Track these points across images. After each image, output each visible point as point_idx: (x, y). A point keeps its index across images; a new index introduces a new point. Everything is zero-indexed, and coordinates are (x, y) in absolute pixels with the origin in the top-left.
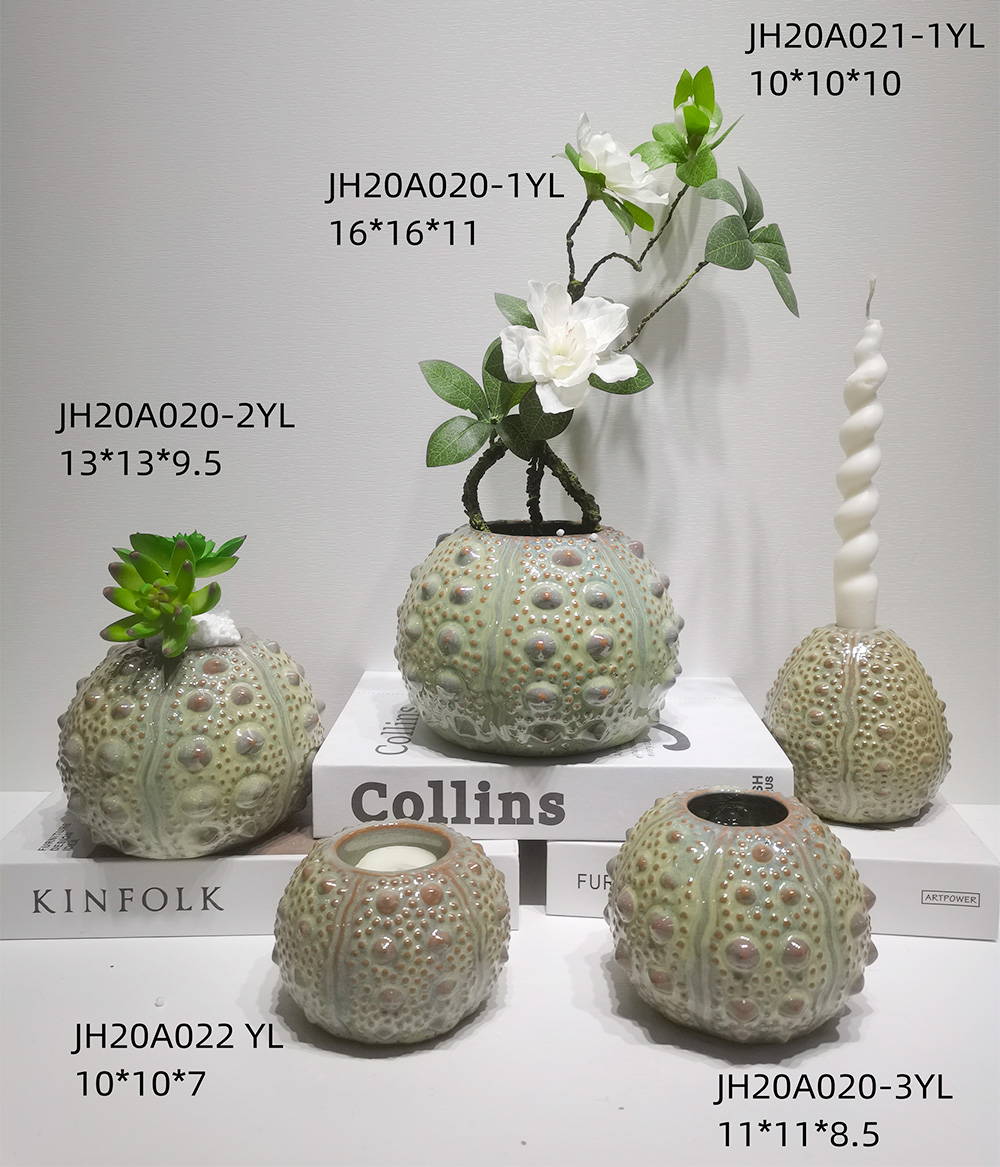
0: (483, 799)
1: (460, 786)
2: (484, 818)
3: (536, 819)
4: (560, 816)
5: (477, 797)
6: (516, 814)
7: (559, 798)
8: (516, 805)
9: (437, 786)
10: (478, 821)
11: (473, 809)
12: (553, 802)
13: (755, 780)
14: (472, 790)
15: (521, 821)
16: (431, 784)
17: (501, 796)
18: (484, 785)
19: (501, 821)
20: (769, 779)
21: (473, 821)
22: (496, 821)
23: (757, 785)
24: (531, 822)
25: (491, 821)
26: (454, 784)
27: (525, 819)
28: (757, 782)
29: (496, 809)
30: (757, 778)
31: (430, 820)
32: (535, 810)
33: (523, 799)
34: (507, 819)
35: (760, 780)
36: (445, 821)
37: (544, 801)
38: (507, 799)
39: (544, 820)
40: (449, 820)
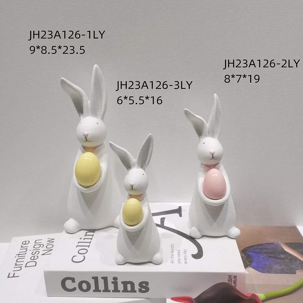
0: (115, 283)
1: (105, 279)
2: (116, 290)
3: (138, 291)
4: (147, 290)
6: (129, 288)
7: (147, 283)
9: (96, 279)
10: (113, 291)
11: (111, 287)
12: (144, 285)
13: (229, 277)
14: (110, 280)
15: (131, 292)
16: (93, 278)
17: (122, 283)
18: (115, 278)
19: (123, 291)
20: (235, 277)
21: (111, 291)
22: (121, 291)
23: (230, 279)
24: (136, 292)
25: (119, 291)
26: (103, 278)
27: (133, 290)
28: (230, 278)
29: (121, 287)
30: (230, 276)
31: (94, 291)
32: (137, 288)
33: (132, 284)
34: (125, 290)
35: (231, 277)
37: (141, 284)
38: (125, 283)
39: (140, 291)
40: (102, 291)
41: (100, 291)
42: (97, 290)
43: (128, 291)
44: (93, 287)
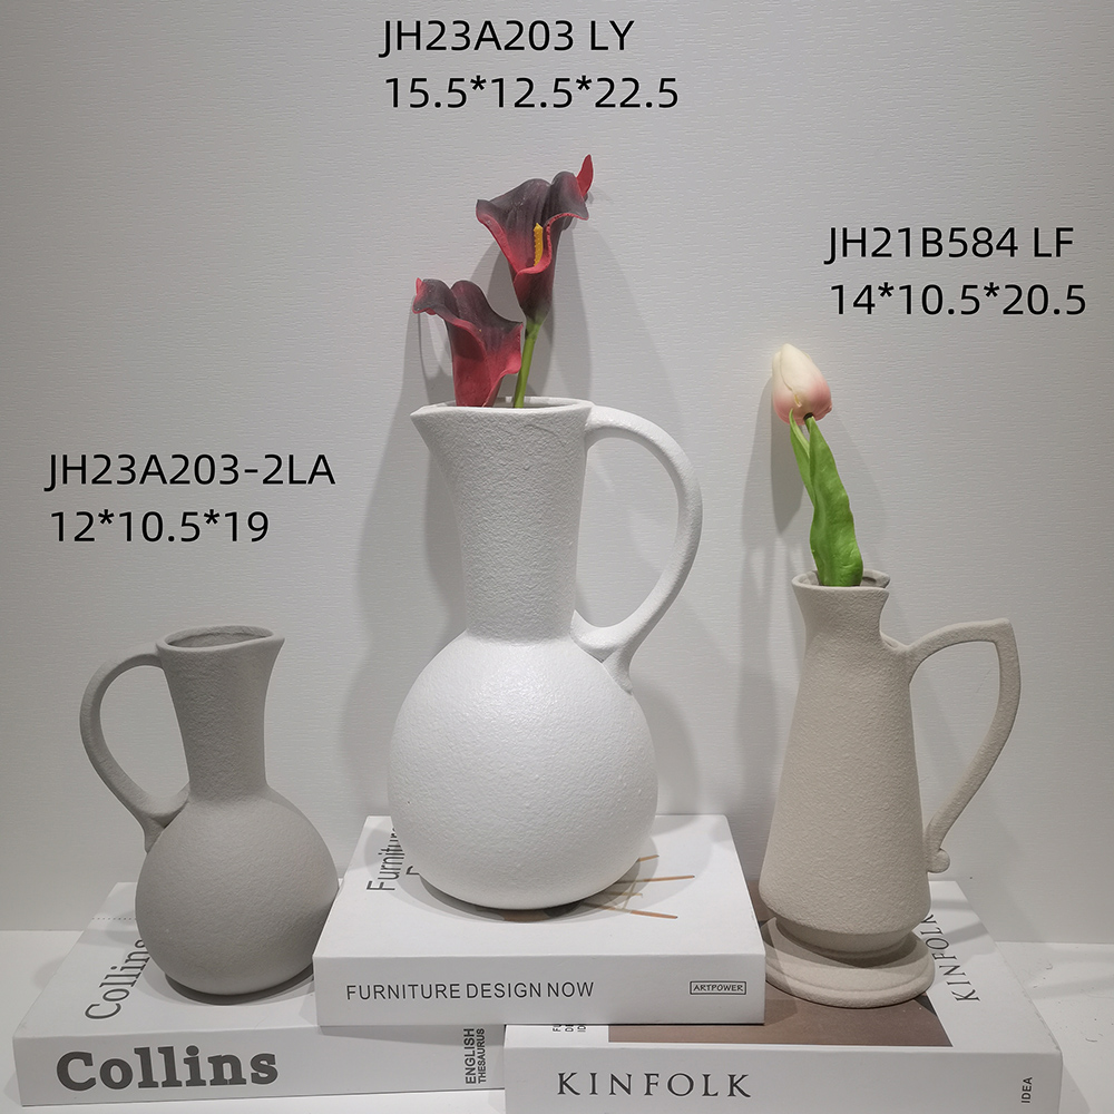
0: (193, 1062)
1: (168, 1052)
2: (195, 1080)
3: (249, 1079)
4: (273, 1075)
5: (186, 1061)
6: (228, 1074)
7: (271, 1059)
8: (227, 1068)
9: (144, 1053)
10: (189, 1083)
11: (183, 1073)
12: (265, 1063)
13: (466, 1033)
14: (180, 1055)
15: (232, 1082)
16: (137, 1051)
17: (211, 1060)
18: (192, 1050)
19: (212, 1083)
20: (481, 1031)
21: (184, 1084)
22: (208, 1083)
23: (468, 1038)
24: (244, 1082)
25: (203, 1083)
26: (161, 1050)
27: (237, 1079)
28: (469, 1035)
29: (207, 1072)
30: (468, 1031)
31: (141, 1085)
32: (247, 1071)
33: (235, 1062)
34: (218, 1080)
35: (471, 1033)
36: (156, 1085)
37: (256, 1062)
38: (217, 1062)
39: (256, 1079)
40: (160, 1085)
41: (155, 1085)
42: (148, 1082)
43: (225, 1082)
44: (138, 1076)
